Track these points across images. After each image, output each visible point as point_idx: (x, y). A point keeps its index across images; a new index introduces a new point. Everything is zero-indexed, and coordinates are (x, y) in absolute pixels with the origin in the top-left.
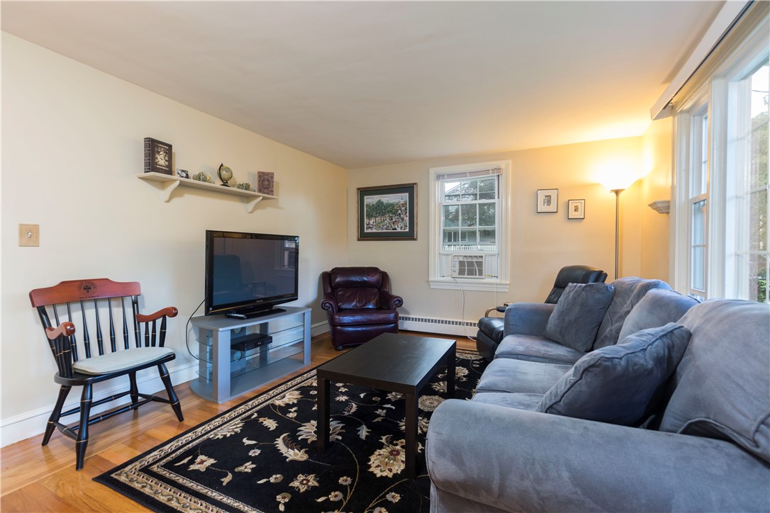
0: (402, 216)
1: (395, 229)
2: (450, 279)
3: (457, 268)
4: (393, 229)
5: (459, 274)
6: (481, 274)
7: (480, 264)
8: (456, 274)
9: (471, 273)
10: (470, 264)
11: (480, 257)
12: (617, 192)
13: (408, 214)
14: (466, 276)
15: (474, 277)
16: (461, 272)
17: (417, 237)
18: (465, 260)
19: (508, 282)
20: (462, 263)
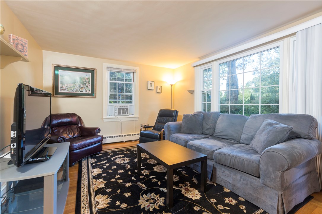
0: (87, 85)
1: (82, 92)
2: (113, 117)
3: (117, 112)
4: (81, 92)
5: (118, 114)
6: (127, 114)
7: (127, 109)
8: (117, 114)
9: (123, 113)
10: (123, 109)
11: (127, 106)
12: (172, 85)
13: (90, 84)
14: (121, 115)
15: (125, 115)
16: (119, 113)
17: (96, 97)
18: (121, 108)
19: (138, 116)
20: (119, 109)
